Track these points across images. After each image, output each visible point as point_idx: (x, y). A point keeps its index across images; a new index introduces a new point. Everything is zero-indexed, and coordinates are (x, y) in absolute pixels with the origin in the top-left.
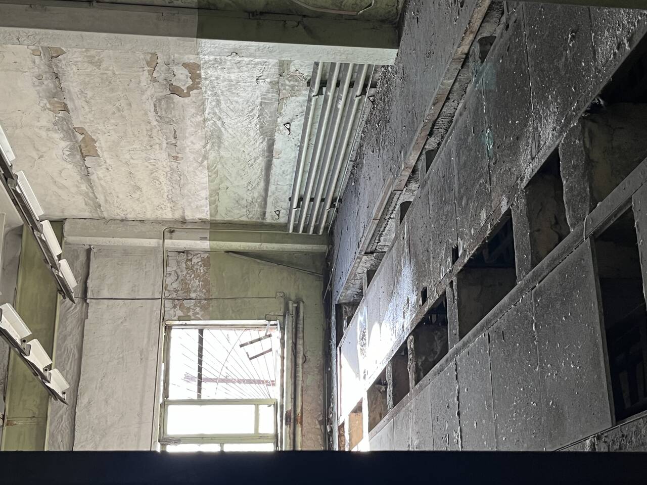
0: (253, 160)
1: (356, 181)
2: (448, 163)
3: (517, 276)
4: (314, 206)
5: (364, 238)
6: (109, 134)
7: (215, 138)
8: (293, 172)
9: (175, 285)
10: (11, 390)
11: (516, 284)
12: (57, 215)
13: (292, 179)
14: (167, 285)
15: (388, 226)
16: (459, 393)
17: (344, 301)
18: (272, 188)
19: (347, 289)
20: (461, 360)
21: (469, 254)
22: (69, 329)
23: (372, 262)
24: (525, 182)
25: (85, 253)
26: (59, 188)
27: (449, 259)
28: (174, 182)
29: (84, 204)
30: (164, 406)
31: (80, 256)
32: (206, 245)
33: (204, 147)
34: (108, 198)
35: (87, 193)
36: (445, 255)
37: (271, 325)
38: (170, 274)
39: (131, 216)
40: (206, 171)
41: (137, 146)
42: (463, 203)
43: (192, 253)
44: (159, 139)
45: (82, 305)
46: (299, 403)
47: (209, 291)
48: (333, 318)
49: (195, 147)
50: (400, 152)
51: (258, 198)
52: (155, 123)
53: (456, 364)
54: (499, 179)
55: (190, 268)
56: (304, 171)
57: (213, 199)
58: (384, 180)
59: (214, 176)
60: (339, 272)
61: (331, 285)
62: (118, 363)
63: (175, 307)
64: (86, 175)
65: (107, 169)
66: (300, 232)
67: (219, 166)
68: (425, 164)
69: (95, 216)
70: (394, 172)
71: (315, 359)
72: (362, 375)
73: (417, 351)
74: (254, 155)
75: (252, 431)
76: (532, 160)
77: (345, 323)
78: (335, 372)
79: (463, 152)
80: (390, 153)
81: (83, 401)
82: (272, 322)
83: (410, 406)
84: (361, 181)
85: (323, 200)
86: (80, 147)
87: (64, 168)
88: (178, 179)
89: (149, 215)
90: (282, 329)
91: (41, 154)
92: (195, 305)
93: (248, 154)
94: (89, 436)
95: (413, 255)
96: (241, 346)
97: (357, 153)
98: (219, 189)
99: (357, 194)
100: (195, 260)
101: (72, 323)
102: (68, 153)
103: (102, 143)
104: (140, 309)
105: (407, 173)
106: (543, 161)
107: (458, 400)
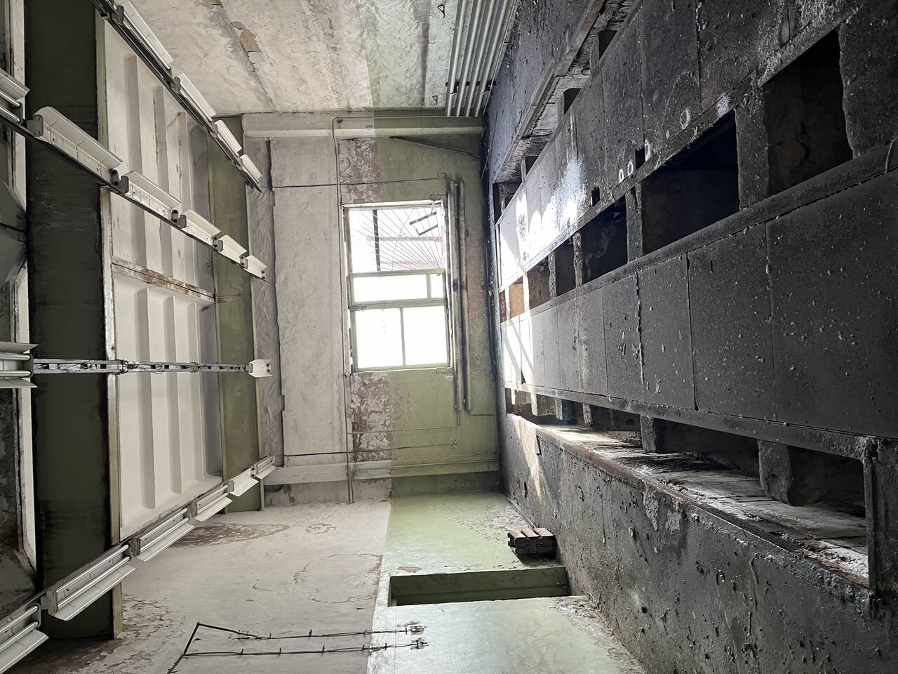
0: (409, 47)
1: (511, 63)
2: (631, 47)
3: (740, 199)
4: (470, 89)
5: (521, 124)
6: (266, 28)
7: (370, 26)
8: (448, 57)
9: (348, 171)
10: (218, 273)
11: (738, 211)
12: (234, 110)
13: (448, 64)
14: (341, 172)
15: (545, 111)
16: (640, 308)
17: (500, 181)
18: (429, 74)
19: (503, 170)
20: (645, 275)
21: (662, 161)
22: (260, 215)
23: (528, 146)
24: (765, 77)
25: (265, 144)
26: (231, 85)
27: (631, 163)
28: (336, 73)
29: (256, 99)
30: (350, 278)
31: (262, 149)
32: (372, 132)
33: (361, 36)
34: (277, 92)
35: (257, 89)
36: (626, 157)
37: (436, 204)
38: (343, 161)
39: (301, 109)
40: (365, 61)
41: (295, 38)
42: (654, 99)
43: (360, 140)
44: (316, 30)
45: (269, 193)
46: (464, 273)
47: (378, 175)
48: (491, 196)
49: (351, 36)
50: (565, 33)
51: (416, 84)
52: (310, 13)
53: (637, 278)
54: (716, 71)
55: (360, 155)
56: (459, 56)
57: (374, 88)
58: (544, 64)
59: (373, 65)
60: (495, 154)
61: (488, 165)
62: (307, 244)
63: (350, 191)
64: (253, 71)
65: (272, 64)
66: (458, 116)
67: (377, 55)
68: (597, 48)
69: (269, 110)
70: (557, 56)
71: (476, 233)
72: (522, 257)
73: (584, 249)
74: (410, 41)
75: (425, 296)
76: (781, 47)
77: (503, 203)
78: (494, 245)
79: (655, 34)
80: (551, 34)
81: (280, 278)
82: (437, 202)
83: (577, 301)
84: (517, 63)
85: (478, 83)
86: (240, 42)
87: (231, 66)
88: (339, 69)
89: (318, 107)
90: (446, 207)
91: (205, 52)
92: (368, 189)
93: (404, 41)
94: (290, 307)
95: (581, 150)
96: (411, 224)
97: (512, 33)
98: (379, 78)
99: (513, 77)
100: (364, 147)
101: (262, 210)
102: (231, 49)
103: (262, 37)
104: (320, 195)
105: (571, 57)
106: (804, 49)
107: (639, 315)
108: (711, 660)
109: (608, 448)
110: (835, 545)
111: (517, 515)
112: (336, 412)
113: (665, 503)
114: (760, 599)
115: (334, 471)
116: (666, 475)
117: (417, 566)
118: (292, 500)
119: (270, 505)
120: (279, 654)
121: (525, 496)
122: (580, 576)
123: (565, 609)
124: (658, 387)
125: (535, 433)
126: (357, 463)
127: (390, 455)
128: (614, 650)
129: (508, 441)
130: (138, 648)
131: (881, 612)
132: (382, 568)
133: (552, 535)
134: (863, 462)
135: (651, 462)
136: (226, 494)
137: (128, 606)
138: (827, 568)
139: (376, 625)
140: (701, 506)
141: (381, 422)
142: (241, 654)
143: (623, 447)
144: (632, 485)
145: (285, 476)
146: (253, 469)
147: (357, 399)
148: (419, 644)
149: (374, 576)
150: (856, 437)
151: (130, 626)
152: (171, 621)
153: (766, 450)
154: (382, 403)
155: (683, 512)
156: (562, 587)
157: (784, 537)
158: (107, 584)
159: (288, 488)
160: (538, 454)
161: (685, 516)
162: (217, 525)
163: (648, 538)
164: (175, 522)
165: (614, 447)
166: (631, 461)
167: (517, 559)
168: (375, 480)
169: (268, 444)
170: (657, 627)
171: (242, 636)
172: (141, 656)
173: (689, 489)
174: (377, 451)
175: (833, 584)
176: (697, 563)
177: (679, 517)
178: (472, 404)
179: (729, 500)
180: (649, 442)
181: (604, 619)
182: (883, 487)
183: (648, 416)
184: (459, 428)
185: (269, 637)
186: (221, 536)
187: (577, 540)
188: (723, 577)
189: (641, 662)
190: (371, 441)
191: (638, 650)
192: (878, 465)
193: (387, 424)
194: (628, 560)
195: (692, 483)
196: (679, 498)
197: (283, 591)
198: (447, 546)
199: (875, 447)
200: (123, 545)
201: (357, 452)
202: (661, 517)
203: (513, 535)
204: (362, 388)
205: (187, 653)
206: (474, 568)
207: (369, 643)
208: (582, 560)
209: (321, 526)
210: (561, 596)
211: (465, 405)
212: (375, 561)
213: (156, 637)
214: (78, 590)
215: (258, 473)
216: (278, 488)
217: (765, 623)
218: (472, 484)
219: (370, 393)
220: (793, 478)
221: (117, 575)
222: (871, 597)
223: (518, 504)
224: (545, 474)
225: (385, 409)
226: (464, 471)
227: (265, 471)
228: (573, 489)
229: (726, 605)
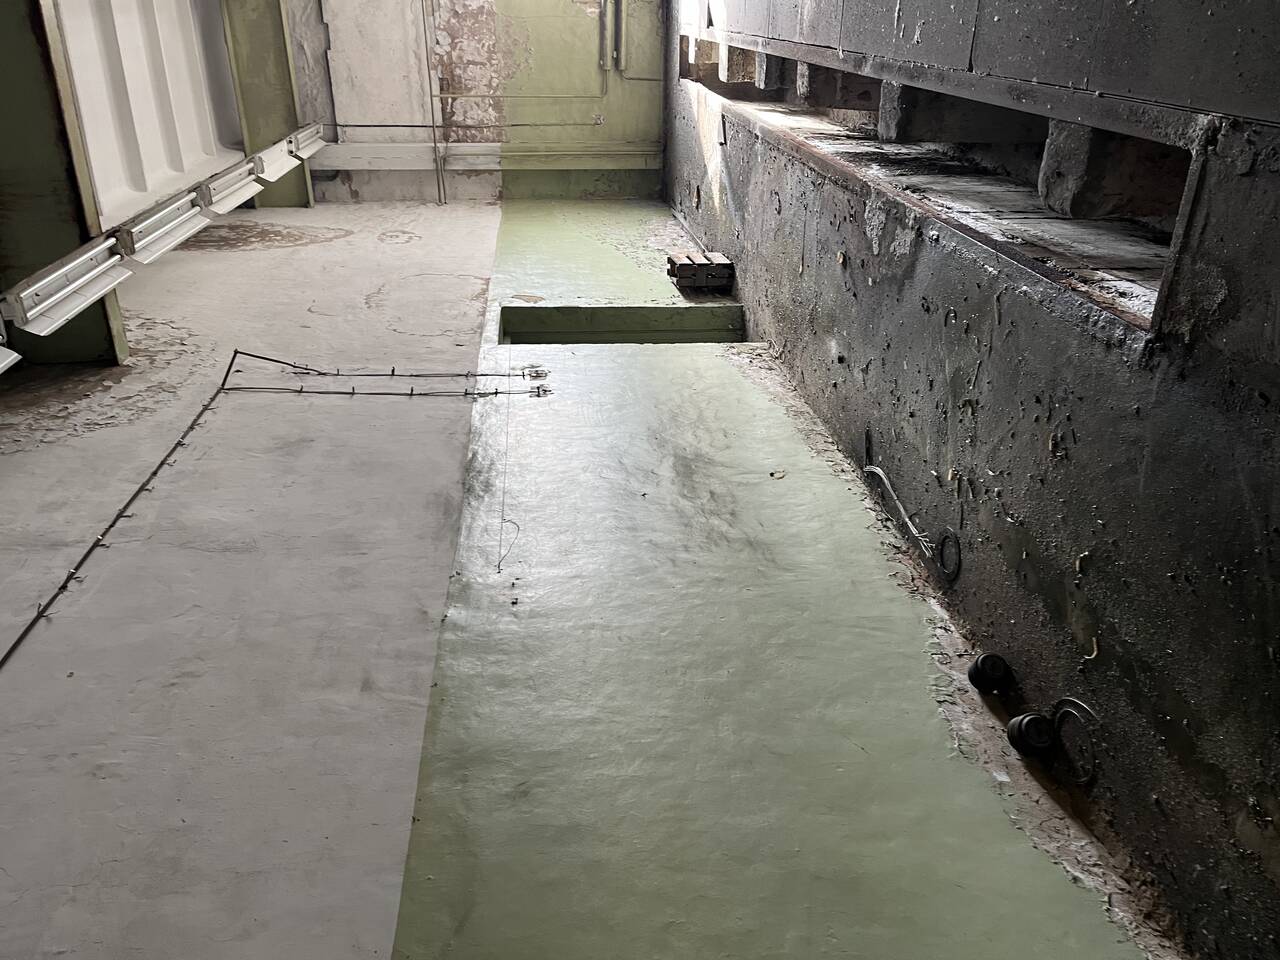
108: (916, 419)
109: (826, 138)
110: (1116, 277)
111: (683, 234)
112: (413, 60)
113: (895, 214)
114: (997, 344)
115: (415, 154)
116: (903, 179)
117: (539, 294)
118: (355, 195)
119: (322, 199)
120: (353, 394)
121: (697, 207)
122: (762, 318)
123: (736, 357)
124: (918, 33)
125: (720, 110)
126: (450, 145)
127: (499, 134)
128: (794, 409)
129: (678, 123)
130: (155, 378)
131: (1156, 360)
132: (490, 295)
133: (729, 262)
134: (1194, 153)
135: (884, 160)
136: (253, 177)
137: (132, 324)
138: (1098, 303)
139: (483, 366)
140: (944, 221)
141: (485, 81)
142: (301, 391)
143: (848, 137)
144: (852, 191)
145: (339, 158)
146: (291, 142)
147: (445, 40)
148: (540, 392)
149: (478, 305)
150: (1194, 115)
151: (140, 350)
152: (198, 347)
153: (1059, 134)
154: (486, 49)
155: (919, 229)
156: (736, 330)
157: (1050, 264)
158: (95, 290)
159: (346, 176)
160: (721, 144)
161: (919, 234)
162: (245, 223)
163: (863, 266)
164: (180, 211)
165: (835, 137)
166: (856, 158)
167: (677, 293)
168: (478, 172)
169: (309, 105)
170: (854, 381)
171: (298, 370)
172: (161, 387)
173: (933, 199)
174: (479, 127)
175: (1101, 324)
176: (924, 298)
177: (910, 236)
178: (627, 60)
179: (986, 216)
180: (887, 127)
181: (785, 371)
182: (1210, 191)
183: (894, 82)
184: (605, 98)
185: (336, 373)
186: (253, 239)
187: (764, 269)
188: (955, 316)
189: (826, 422)
190: (472, 110)
191: (824, 408)
192: (1213, 158)
193: (494, 85)
194: (829, 296)
195: (939, 192)
196: (917, 209)
197: (350, 317)
198: (580, 271)
199: (1217, 130)
200: (108, 237)
201: (448, 127)
202: (887, 235)
203: (675, 260)
204: (453, 21)
205: (226, 387)
206: (618, 301)
207: (474, 387)
208: (766, 296)
209: (400, 234)
210: (732, 342)
211: (617, 61)
212: (479, 286)
213: (178, 365)
214: (52, 295)
215: (298, 149)
216: (334, 175)
217: (996, 374)
218: (620, 188)
219: (466, 29)
220: (1086, 178)
221: (106, 279)
222: (1148, 342)
223: (685, 218)
224: (729, 174)
225: (490, 59)
226: (610, 166)
227: (309, 145)
228: (766, 197)
229: (951, 352)
